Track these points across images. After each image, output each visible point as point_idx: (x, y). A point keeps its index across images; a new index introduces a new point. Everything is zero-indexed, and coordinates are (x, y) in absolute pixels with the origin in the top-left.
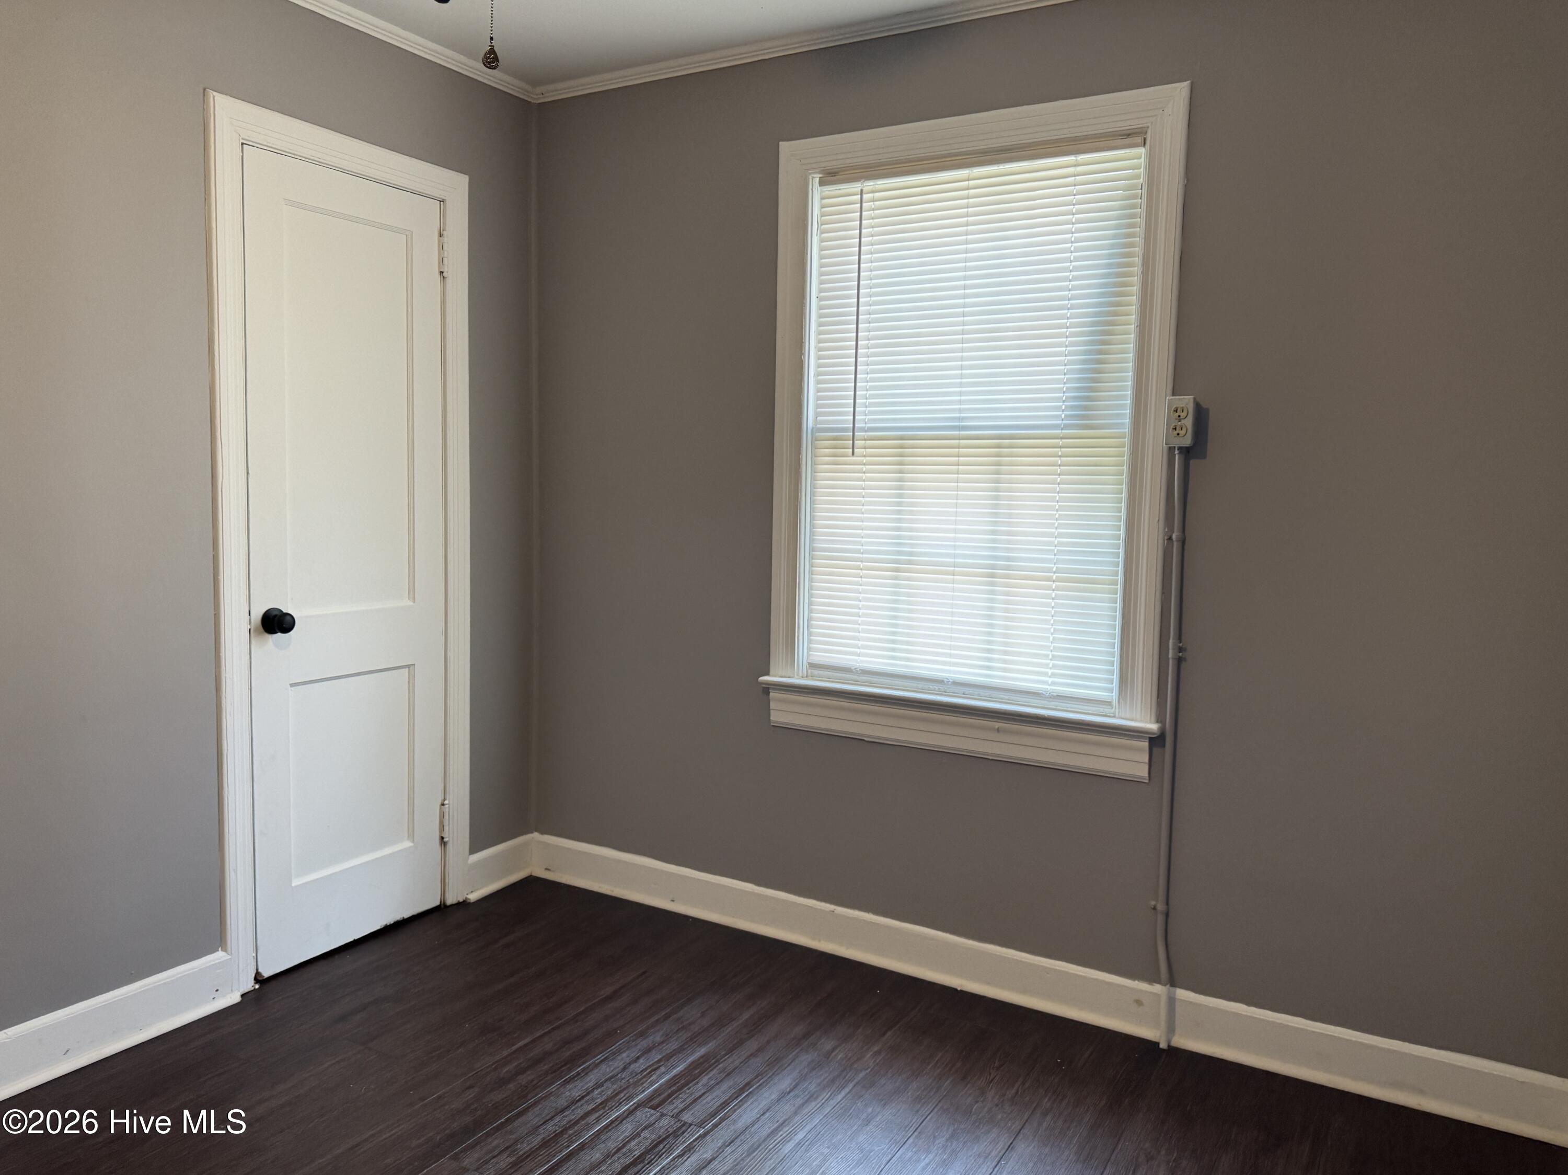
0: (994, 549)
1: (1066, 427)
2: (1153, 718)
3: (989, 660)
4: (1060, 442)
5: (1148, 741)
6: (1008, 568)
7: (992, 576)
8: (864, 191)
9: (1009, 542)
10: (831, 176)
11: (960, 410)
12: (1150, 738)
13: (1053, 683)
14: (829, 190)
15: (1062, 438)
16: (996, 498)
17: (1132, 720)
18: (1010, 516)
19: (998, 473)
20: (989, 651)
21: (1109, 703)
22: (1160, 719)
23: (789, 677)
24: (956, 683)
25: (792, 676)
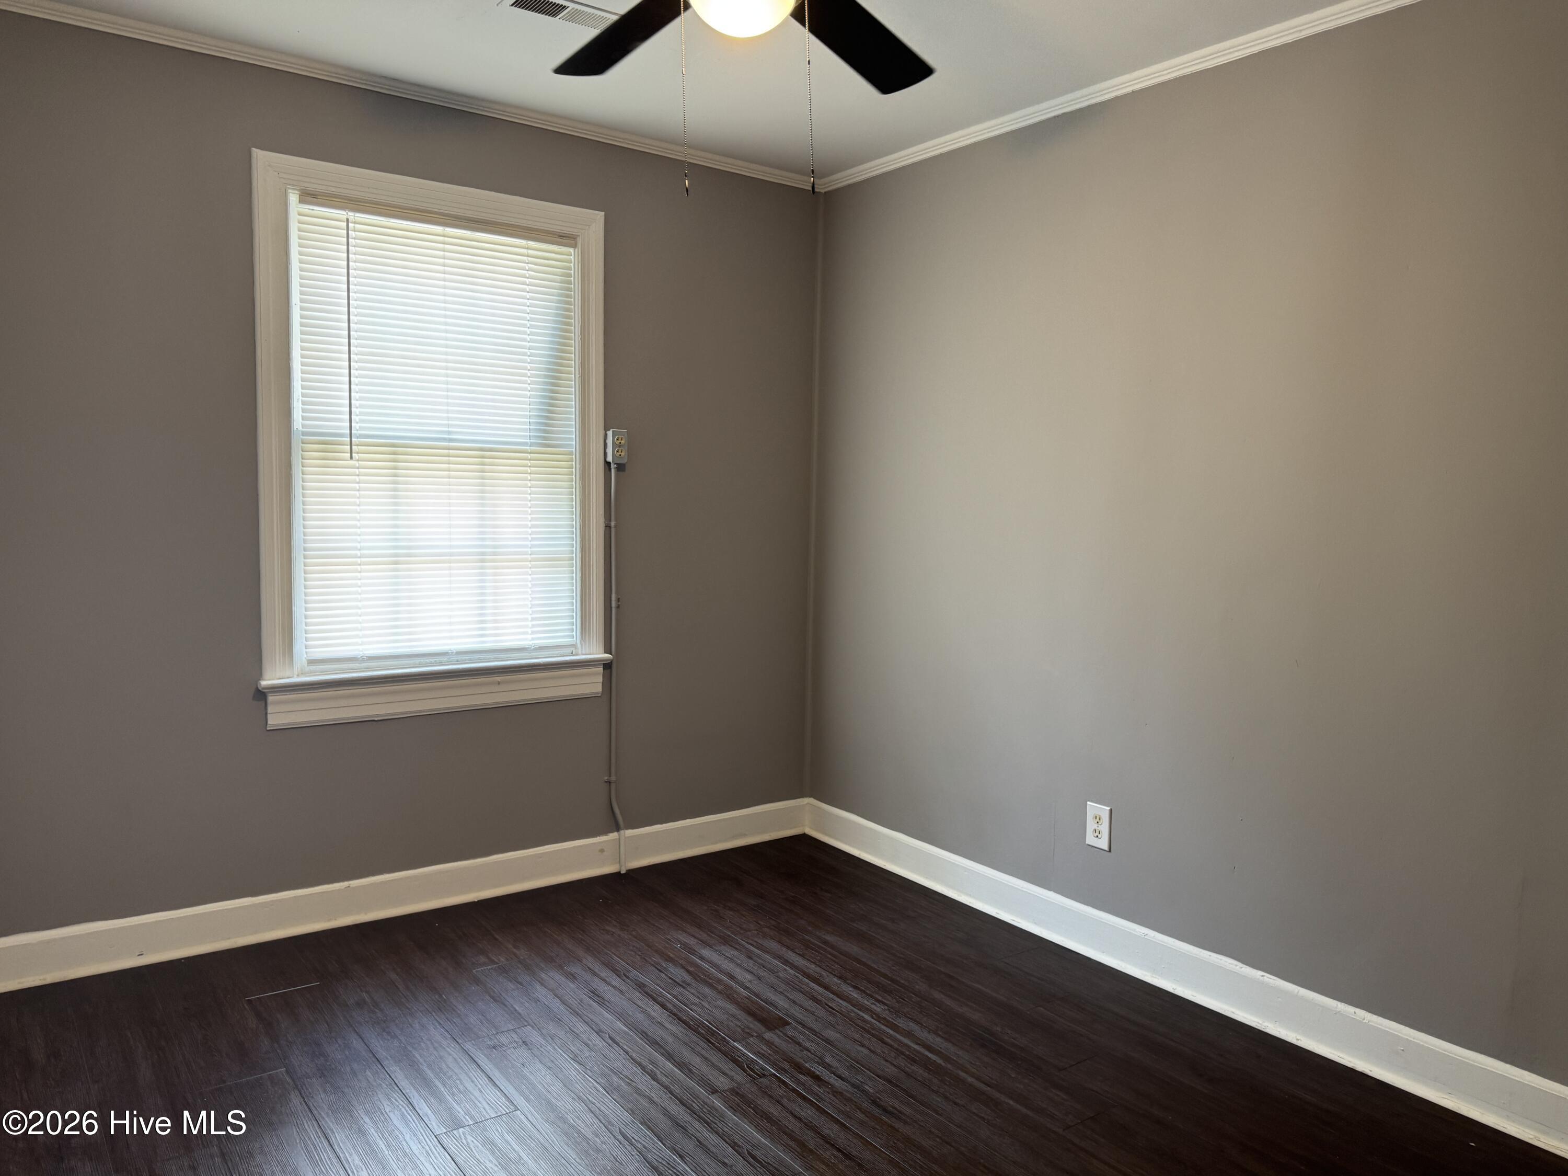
0: (483, 539)
1: (532, 445)
2: (602, 649)
3: (483, 629)
4: (529, 456)
5: (602, 666)
6: (495, 554)
7: (483, 561)
8: (350, 221)
9: (494, 533)
10: (309, 196)
11: (448, 426)
12: (604, 664)
13: (533, 639)
14: (305, 208)
15: (530, 453)
16: (482, 498)
17: (591, 654)
18: (494, 505)
19: (483, 478)
20: (482, 622)
21: (574, 646)
22: (608, 650)
23: (288, 678)
24: (459, 653)
25: (291, 676)
